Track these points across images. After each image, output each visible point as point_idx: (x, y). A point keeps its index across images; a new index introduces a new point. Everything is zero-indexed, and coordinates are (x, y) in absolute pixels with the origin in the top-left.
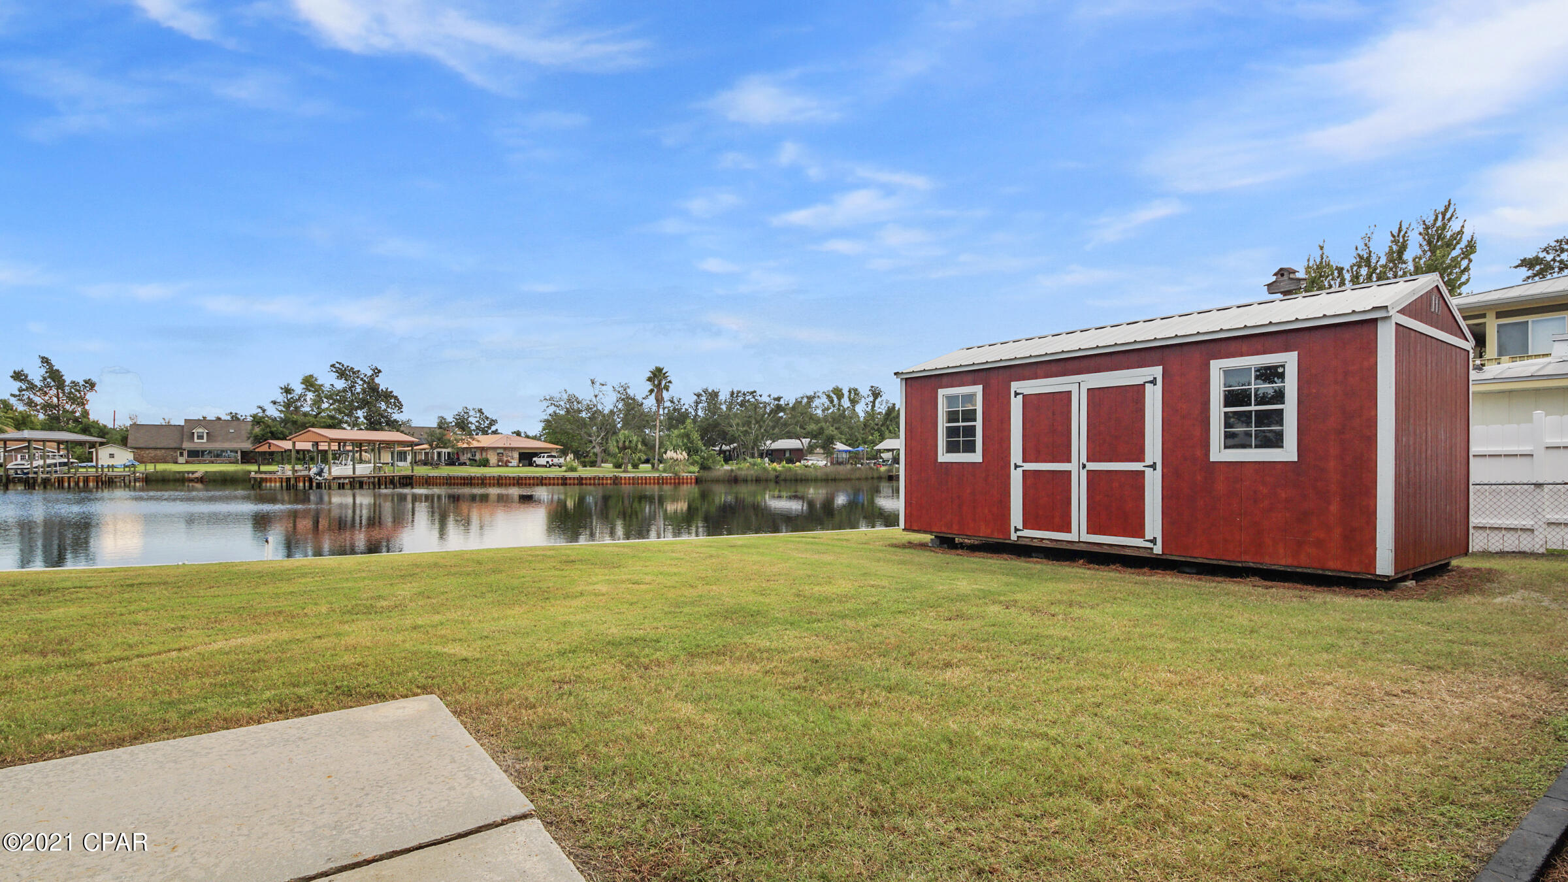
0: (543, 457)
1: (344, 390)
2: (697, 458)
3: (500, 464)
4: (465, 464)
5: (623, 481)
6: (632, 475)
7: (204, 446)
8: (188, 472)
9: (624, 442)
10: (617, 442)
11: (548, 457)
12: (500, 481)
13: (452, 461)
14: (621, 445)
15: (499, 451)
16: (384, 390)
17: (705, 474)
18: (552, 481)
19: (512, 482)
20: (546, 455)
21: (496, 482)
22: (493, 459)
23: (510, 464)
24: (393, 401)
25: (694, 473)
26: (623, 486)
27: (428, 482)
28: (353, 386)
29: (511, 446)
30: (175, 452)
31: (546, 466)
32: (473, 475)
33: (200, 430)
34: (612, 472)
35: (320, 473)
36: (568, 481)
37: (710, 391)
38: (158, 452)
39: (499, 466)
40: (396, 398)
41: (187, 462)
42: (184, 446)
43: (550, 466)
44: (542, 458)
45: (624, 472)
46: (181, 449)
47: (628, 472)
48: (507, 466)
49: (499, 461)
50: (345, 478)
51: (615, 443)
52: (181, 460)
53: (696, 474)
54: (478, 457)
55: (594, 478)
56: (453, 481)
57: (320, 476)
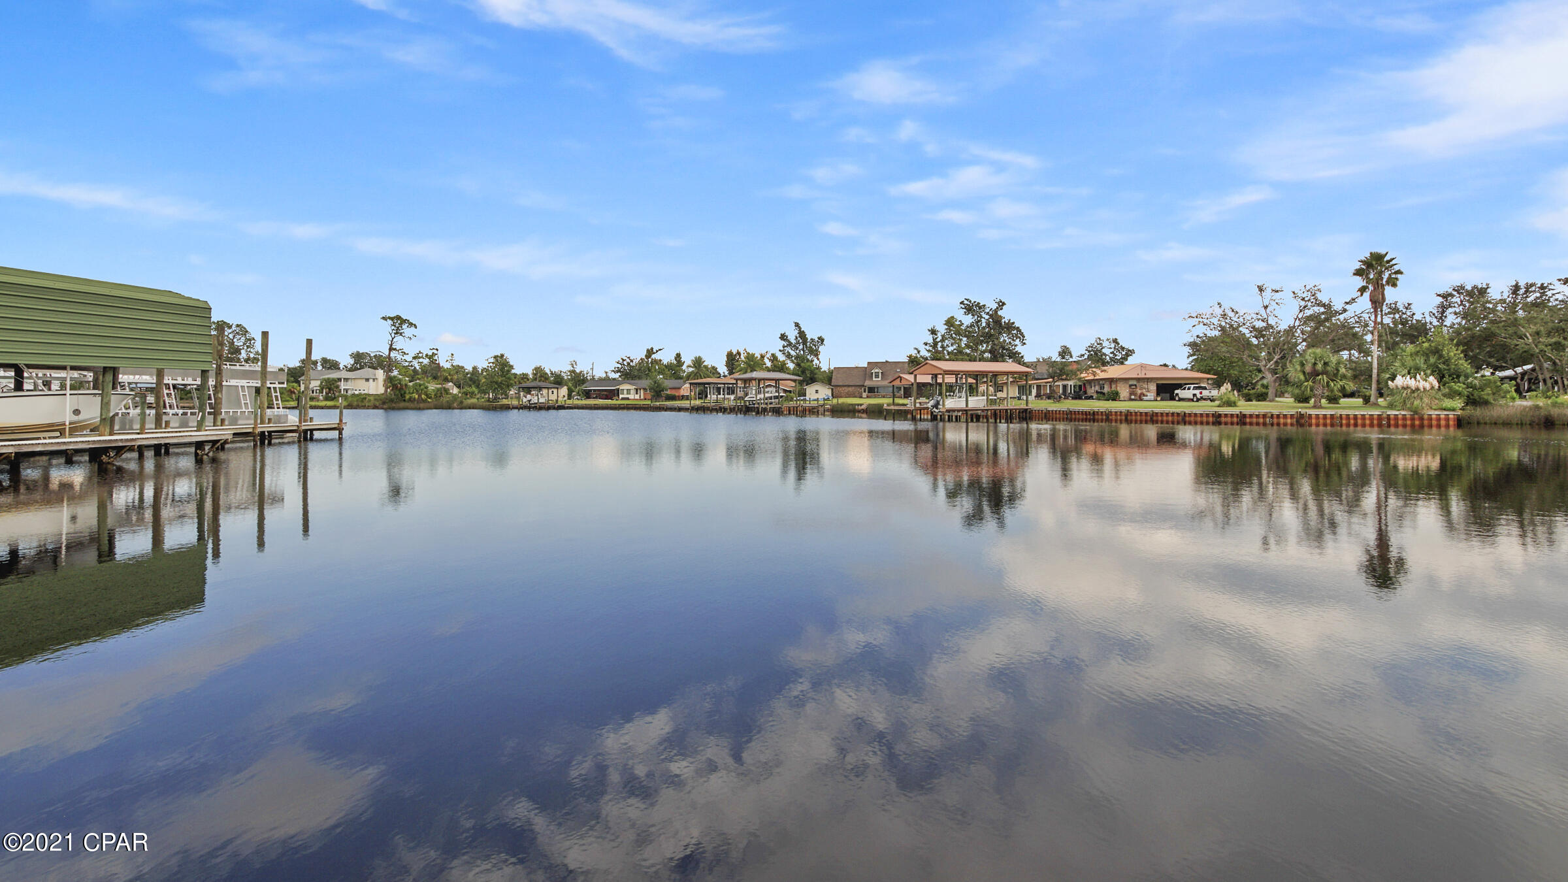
0: (1189, 389)
1: (972, 326)
2: (1459, 387)
3: (1133, 397)
4: (1091, 398)
5: (1314, 421)
6: (1329, 412)
7: (879, 383)
8: (858, 405)
9: (1315, 364)
10: (1302, 365)
11: (1195, 388)
12: (1129, 418)
13: (1080, 393)
14: (1308, 368)
15: (1131, 382)
16: (1007, 321)
17: (1478, 412)
18: (1199, 419)
19: (1144, 418)
20: (1192, 386)
21: (1123, 418)
22: (1124, 392)
23: (1145, 398)
24: (1015, 332)
25: (1454, 410)
26: (1314, 428)
27: (1047, 416)
28: (979, 321)
29: (1147, 376)
30: (861, 389)
31: (1192, 400)
32: (1096, 409)
33: (877, 371)
34: (1294, 407)
35: (936, 406)
36: (1223, 419)
37: (1469, 288)
38: (850, 389)
39: (1131, 400)
40: (1018, 329)
41: (868, 397)
42: (865, 384)
43: (1198, 400)
44: (1186, 391)
45: (1315, 407)
46: (863, 386)
47: (1321, 407)
48: (1141, 400)
49: (1131, 394)
50: (958, 411)
51: (1298, 368)
52: (864, 395)
53: (1459, 413)
54: (1106, 389)
55: (1264, 416)
56: (1073, 416)
57: (937, 408)
